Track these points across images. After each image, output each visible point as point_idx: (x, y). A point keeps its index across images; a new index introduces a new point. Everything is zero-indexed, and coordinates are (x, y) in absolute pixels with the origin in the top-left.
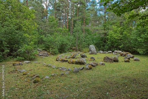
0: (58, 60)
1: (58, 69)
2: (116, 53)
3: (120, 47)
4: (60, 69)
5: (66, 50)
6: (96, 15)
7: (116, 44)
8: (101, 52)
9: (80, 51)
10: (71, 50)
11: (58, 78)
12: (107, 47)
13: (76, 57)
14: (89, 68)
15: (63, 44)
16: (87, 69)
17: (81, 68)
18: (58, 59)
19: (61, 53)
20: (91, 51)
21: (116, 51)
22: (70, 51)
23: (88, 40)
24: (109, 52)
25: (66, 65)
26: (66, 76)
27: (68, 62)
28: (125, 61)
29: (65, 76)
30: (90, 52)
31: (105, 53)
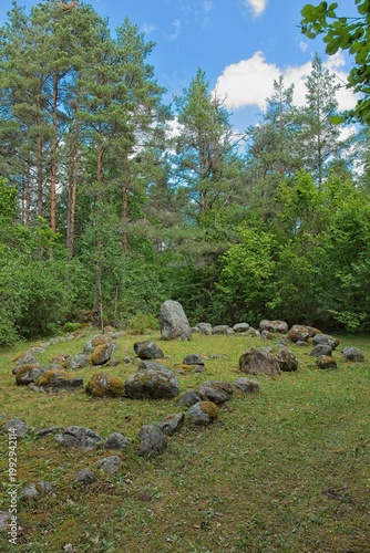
0: (27, 383)
1: (43, 441)
2: (269, 329)
3: (272, 305)
4: (60, 438)
5: (51, 325)
6: (163, 183)
7: (253, 294)
8: (207, 326)
9: (112, 325)
10: (74, 325)
11: (69, 510)
12: (218, 306)
13: (114, 360)
14: (205, 418)
15: (39, 299)
16: (200, 423)
17: (173, 423)
18: (25, 377)
19: (28, 337)
20: (169, 324)
21: (265, 323)
22: (71, 330)
23: (146, 278)
24: (237, 326)
25: (79, 405)
26: (111, 491)
27: (88, 391)
28: (322, 366)
29: (104, 489)
30: (166, 333)
31: (222, 332)
